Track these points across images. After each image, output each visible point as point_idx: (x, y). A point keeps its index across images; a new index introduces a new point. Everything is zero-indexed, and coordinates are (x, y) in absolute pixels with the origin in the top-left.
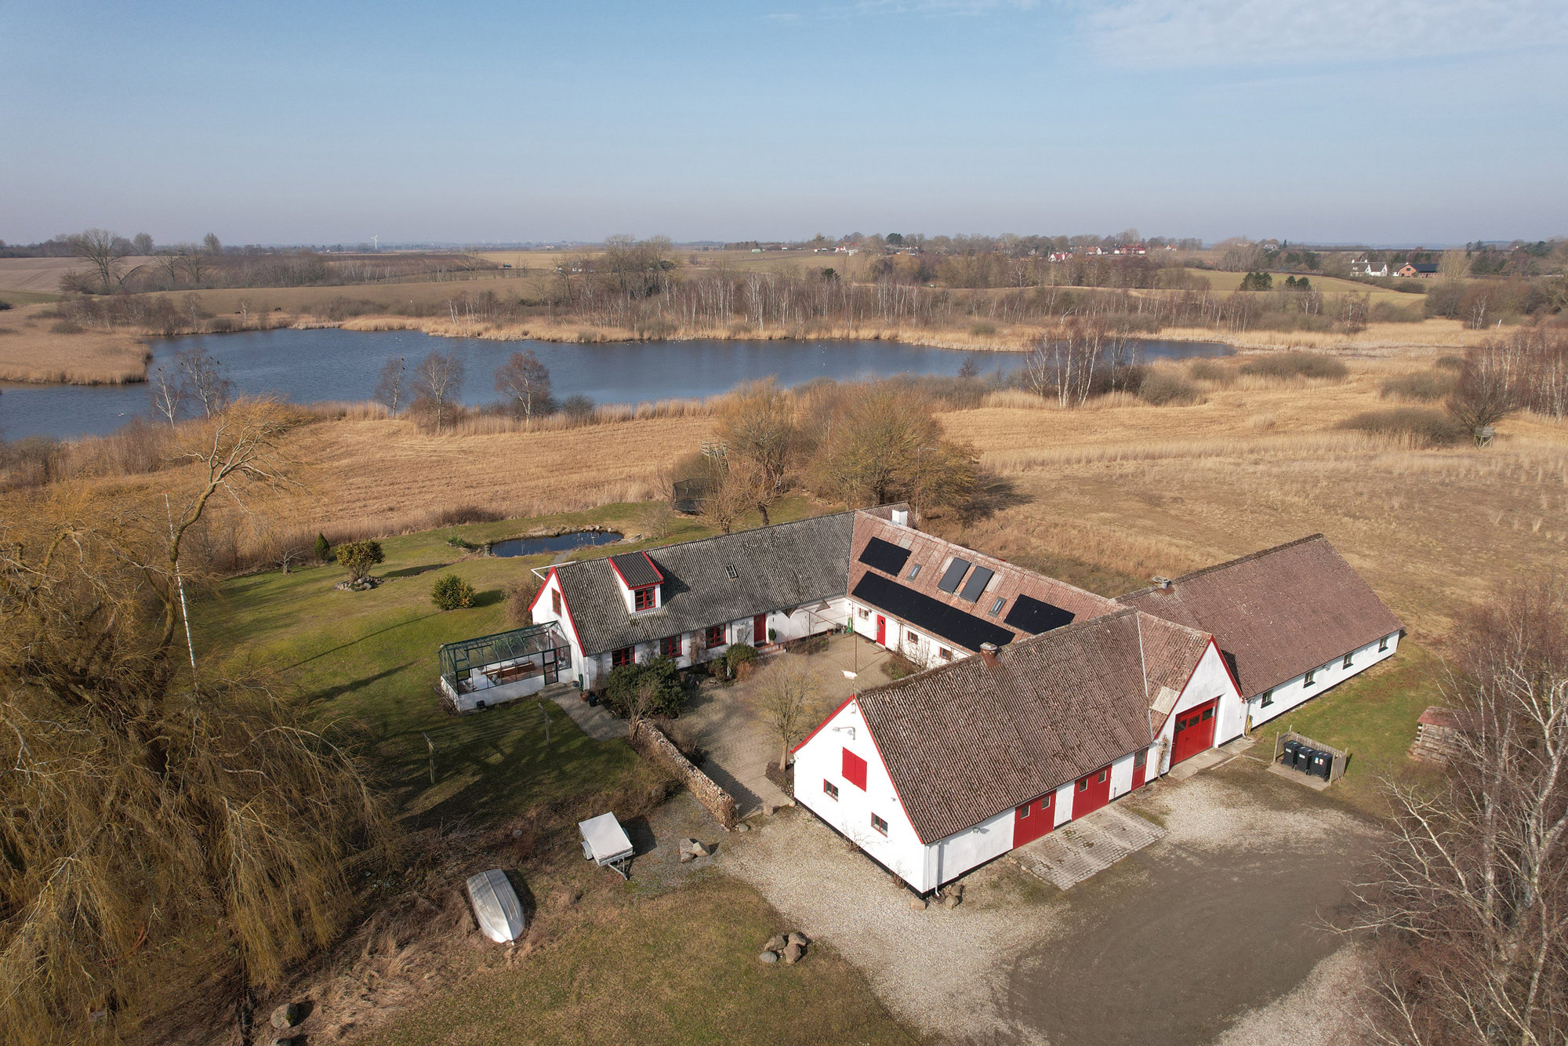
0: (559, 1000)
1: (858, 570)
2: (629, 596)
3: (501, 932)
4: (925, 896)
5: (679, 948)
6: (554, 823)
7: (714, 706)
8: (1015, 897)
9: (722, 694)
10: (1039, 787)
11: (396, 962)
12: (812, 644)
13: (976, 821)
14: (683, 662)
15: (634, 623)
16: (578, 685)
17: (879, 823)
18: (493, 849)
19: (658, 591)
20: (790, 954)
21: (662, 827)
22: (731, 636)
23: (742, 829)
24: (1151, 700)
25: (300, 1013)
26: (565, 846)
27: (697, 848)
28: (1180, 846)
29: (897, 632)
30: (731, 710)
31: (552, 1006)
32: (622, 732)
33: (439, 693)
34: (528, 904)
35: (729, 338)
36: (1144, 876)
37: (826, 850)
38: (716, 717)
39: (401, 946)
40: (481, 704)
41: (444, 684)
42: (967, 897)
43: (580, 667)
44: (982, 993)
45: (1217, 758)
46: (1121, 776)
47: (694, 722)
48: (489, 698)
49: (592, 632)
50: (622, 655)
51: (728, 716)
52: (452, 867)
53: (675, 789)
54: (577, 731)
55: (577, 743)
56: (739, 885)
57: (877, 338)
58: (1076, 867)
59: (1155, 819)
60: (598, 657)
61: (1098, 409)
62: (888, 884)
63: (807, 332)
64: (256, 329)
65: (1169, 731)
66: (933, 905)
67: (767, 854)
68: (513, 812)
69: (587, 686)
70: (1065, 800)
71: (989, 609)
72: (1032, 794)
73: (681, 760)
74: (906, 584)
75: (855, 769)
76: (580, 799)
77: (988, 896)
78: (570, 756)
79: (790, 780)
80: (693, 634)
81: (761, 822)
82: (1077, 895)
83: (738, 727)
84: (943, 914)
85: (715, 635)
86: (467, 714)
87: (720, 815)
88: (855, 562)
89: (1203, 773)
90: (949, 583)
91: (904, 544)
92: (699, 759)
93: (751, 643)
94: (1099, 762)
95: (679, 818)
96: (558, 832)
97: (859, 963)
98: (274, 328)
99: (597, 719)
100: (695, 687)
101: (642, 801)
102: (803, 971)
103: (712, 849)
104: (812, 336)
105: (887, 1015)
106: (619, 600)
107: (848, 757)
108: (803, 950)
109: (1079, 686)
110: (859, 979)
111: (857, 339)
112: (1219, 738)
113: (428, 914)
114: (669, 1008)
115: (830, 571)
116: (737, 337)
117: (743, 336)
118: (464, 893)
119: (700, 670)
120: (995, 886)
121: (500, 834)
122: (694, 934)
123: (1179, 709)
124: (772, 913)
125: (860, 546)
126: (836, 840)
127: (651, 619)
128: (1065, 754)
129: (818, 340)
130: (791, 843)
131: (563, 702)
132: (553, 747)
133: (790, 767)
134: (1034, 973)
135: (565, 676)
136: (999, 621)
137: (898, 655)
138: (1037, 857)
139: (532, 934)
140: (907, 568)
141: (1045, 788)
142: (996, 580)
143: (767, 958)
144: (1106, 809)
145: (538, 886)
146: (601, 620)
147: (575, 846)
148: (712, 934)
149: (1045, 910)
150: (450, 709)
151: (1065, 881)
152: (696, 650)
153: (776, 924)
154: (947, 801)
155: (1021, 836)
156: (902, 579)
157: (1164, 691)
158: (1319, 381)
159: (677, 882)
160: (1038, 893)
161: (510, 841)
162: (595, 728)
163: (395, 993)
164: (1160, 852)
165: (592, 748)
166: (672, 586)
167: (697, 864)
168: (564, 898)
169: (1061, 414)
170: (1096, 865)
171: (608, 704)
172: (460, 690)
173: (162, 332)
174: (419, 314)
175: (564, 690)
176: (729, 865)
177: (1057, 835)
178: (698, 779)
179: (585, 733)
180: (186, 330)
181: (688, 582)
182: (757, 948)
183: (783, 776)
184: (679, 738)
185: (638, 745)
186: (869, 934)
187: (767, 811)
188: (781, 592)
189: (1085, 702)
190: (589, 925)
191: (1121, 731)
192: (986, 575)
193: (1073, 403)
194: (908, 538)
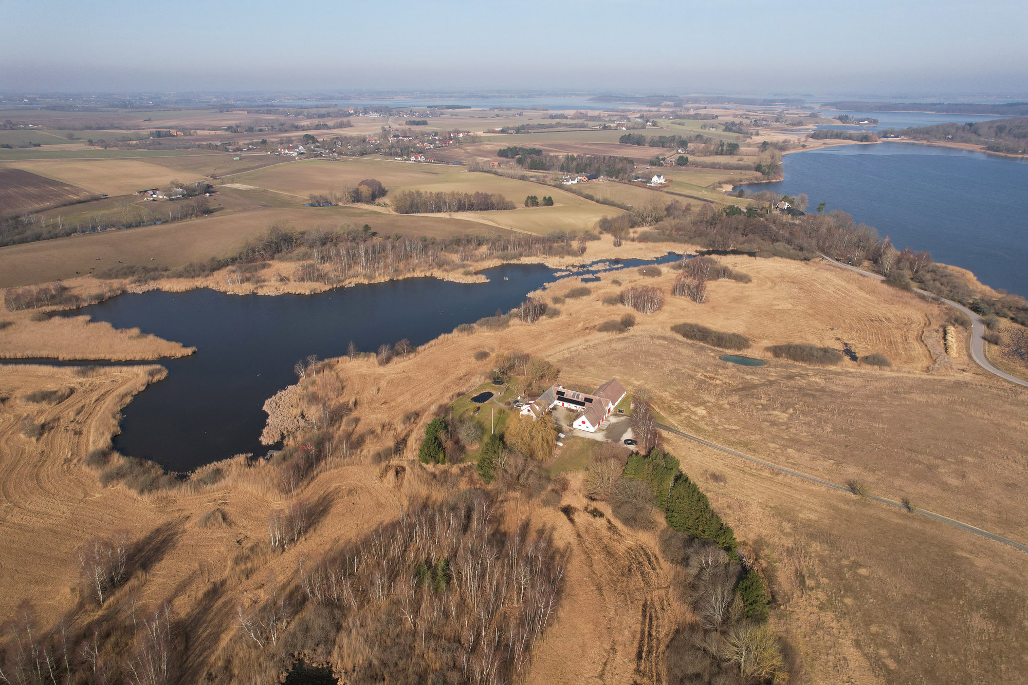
1: (557, 396)
29: (566, 405)
44: (603, 438)
61: (540, 323)
71: (581, 400)
74: (566, 397)
90: (573, 396)
105: (594, 441)
107: (583, 421)
115: (552, 397)
125: (555, 392)
136: (583, 401)
142: (580, 395)
148: (576, 439)
156: (564, 397)
192: (578, 395)
193: (532, 321)
194: (563, 390)
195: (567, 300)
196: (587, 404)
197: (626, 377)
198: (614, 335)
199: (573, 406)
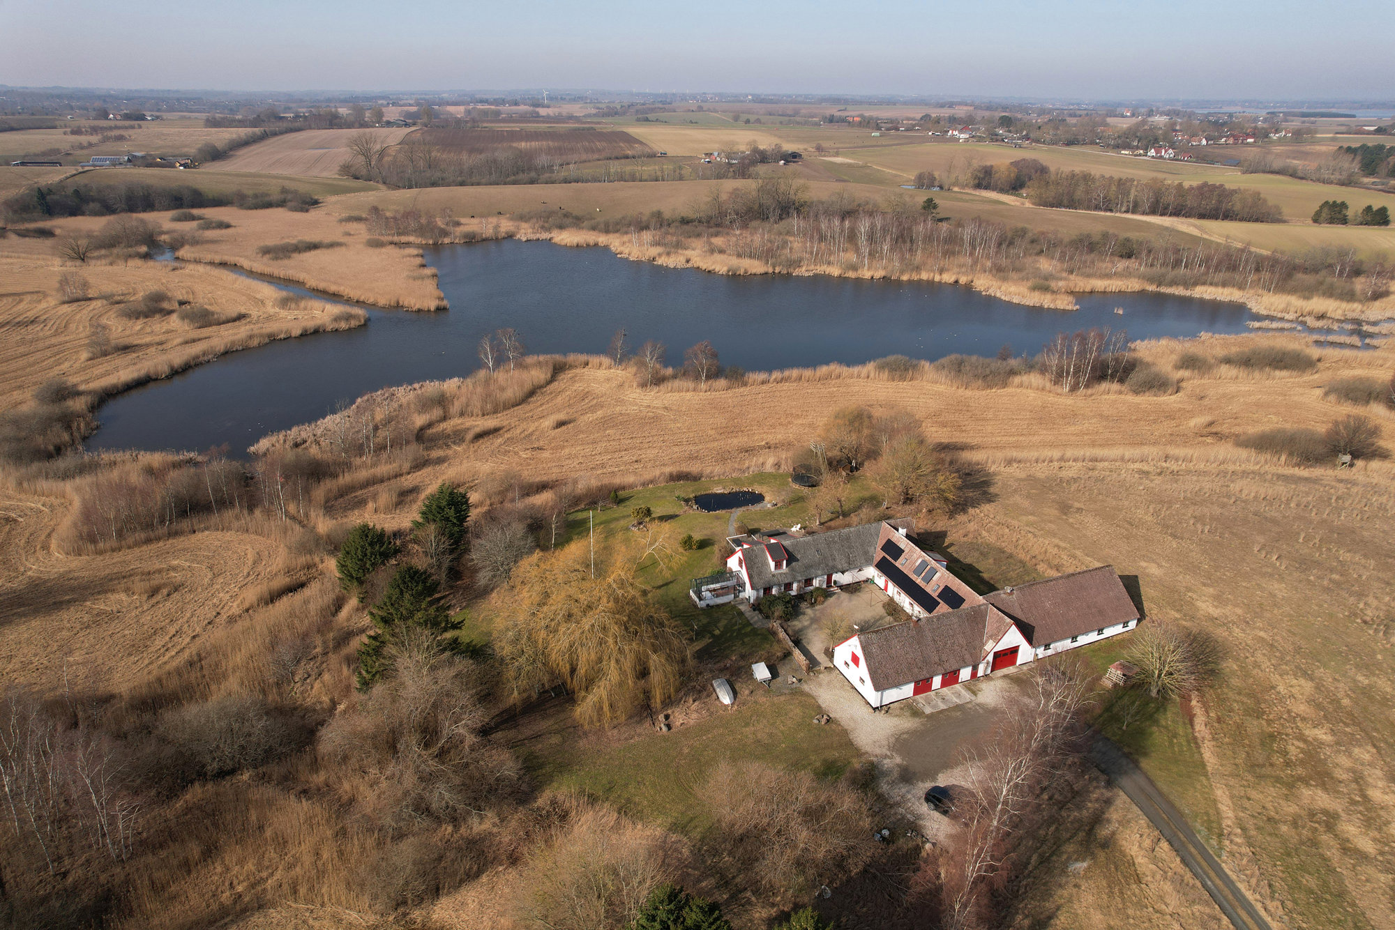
0: (747, 725)
1: (879, 554)
2: (772, 564)
3: (726, 699)
4: (875, 709)
5: (786, 714)
6: (742, 663)
7: (807, 617)
8: (907, 714)
9: (809, 611)
10: (924, 675)
11: (695, 706)
12: (853, 588)
13: (897, 685)
14: (794, 593)
15: (773, 576)
16: (748, 600)
17: (862, 680)
18: (721, 670)
19: (785, 562)
20: (823, 721)
21: (782, 670)
22: (816, 583)
23: (812, 674)
24: (984, 645)
25: (667, 717)
26: (746, 673)
27: (794, 680)
28: (978, 705)
29: (893, 590)
30: (814, 620)
31: (745, 726)
32: (766, 626)
33: (689, 597)
34: (735, 693)
35: (840, 276)
36: (959, 714)
37: (843, 686)
38: (806, 623)
39: (694, 701)
40: (708, 605)
41: (692, 593)
42: (890, 711)
43: (749, 593)
44: (885, 743)
45: (1015, 670)
46: (965, 674)
47: (796, 624)
48: (711, 603)
49: (756, 579)
50: (767, 590)
51: (811, 624)
52: (707, 675)
53: (787, 655)
54: (748, 624)
55: (749, 629)
56: (808, 695)
57: (956, 282)
58: (933, 707)
59: (974, 693)
60: (758, 590)
61: (1091, 395)
62: (863, 703)
63: (902, 272)
64: (492, 239)
65: (990, 658)
66: (877, 712)
67: (820, 685)
68: (727, 657)
69: (752, 601)
70: (937, 681)
71: (933, 589)
72: (922, 677)
73: (791, 644)
74: (900, 567)
75: (855, 659)
76: (751, 654)
77: (898, 712)
78: (746, 635)
79: (833, 656)
80: (799, 581)
81: (819, 672)
82: (931, 717)
83: (815, 629)
84: (880, 716)
85: (808, 582)
86: (702, 609)
87: (804, 668)
88: (879, 549)
89: (1005, 676)
90: (918, 571)
91: (902, 546)
92: (797, 643)
93: (824, 586)
94: (954, 668)
95: (788, 667)
96: (743, 667)
97: (846, 727)
98: (504, 238)
99: (755, 617)
100: (798, 606)
101: (775, 658)
102: (827, 727)
103: (800, 681)
104: (905, 278)
105: (852, 744)
106: (768, 565)
107: (854, 655)
108: (828, 721)
109: (953, 636)
110: (845, 732)
111: (940, 282)
112: (1019, 662)
113: (700, 692)
114: (782, 732)
115: (866, 553)
116: (846, 275)
117: (852, 274)
118: (712, 685)
119: (801, 597)
120: (902, 709)
121: (722, 665)
122: (791, 710)
123: (995, 650)
124: (819, 707)
125: (881, 542)
126: (847, 683)
127: (781, 574)
128: (940, 663)
129: (909, 281)
130: (829, 683)
131: (742, 608)
132: (739, 630)
133: (833, 652)
134: (904, 740)
135: (742, 595)
136: (935, 595)
137: (892, 599)
138: (920, 700)
139: (737, 703)
140: (901, 560)
141: (928, 676)
142: (938, 575)
143: (815, 721)
144: (957, 686)
145: (737, 687)
146: (760, 574)
147: (750, 674)
148: (798, 711)
149: (917, 720)
150: (695, 606)
151: (928, 710)
152: (799, 588)
153: (819, 710)
154: (887, 677)
155: (916, 692)
156: (898, 564)
157: (991, 641)
158: (1284, 373)
159: (787, 692)
160: (916, 713)
161: (726, 668)
162: (756, 622)
163: (694, 716)
164: (970, 706)
165: (755, 632)
166: (791, 559)
167: (794, 686)
168: (747, 692)
169: (1062, 400)
170: (942, 706)
171: (761, 611)
172: (700, 599)
173: (431, 242)
174: (607, 231)
175: (742, 601)
176: (806, 687)
177: (932, 693)
178: (797, 653)
179: (751, 624)
180: (447, 241)
181: (799, 557)
182: (813, 718)
183: (830, 654)
184: (790, 633)
185: (774, 634)
186: (852, 718)
187: (822, 668)
188: (841, 562)
189: (954, 643)
190: (756, 702)
191: (967, 656)
192: (934, 572)
193: (1074, 388)
194: (904, 544)
195: (1224, 369)
196: (943, 608)
197: (1185, 580)
198: (1280, 465)
199: (904, 601)
